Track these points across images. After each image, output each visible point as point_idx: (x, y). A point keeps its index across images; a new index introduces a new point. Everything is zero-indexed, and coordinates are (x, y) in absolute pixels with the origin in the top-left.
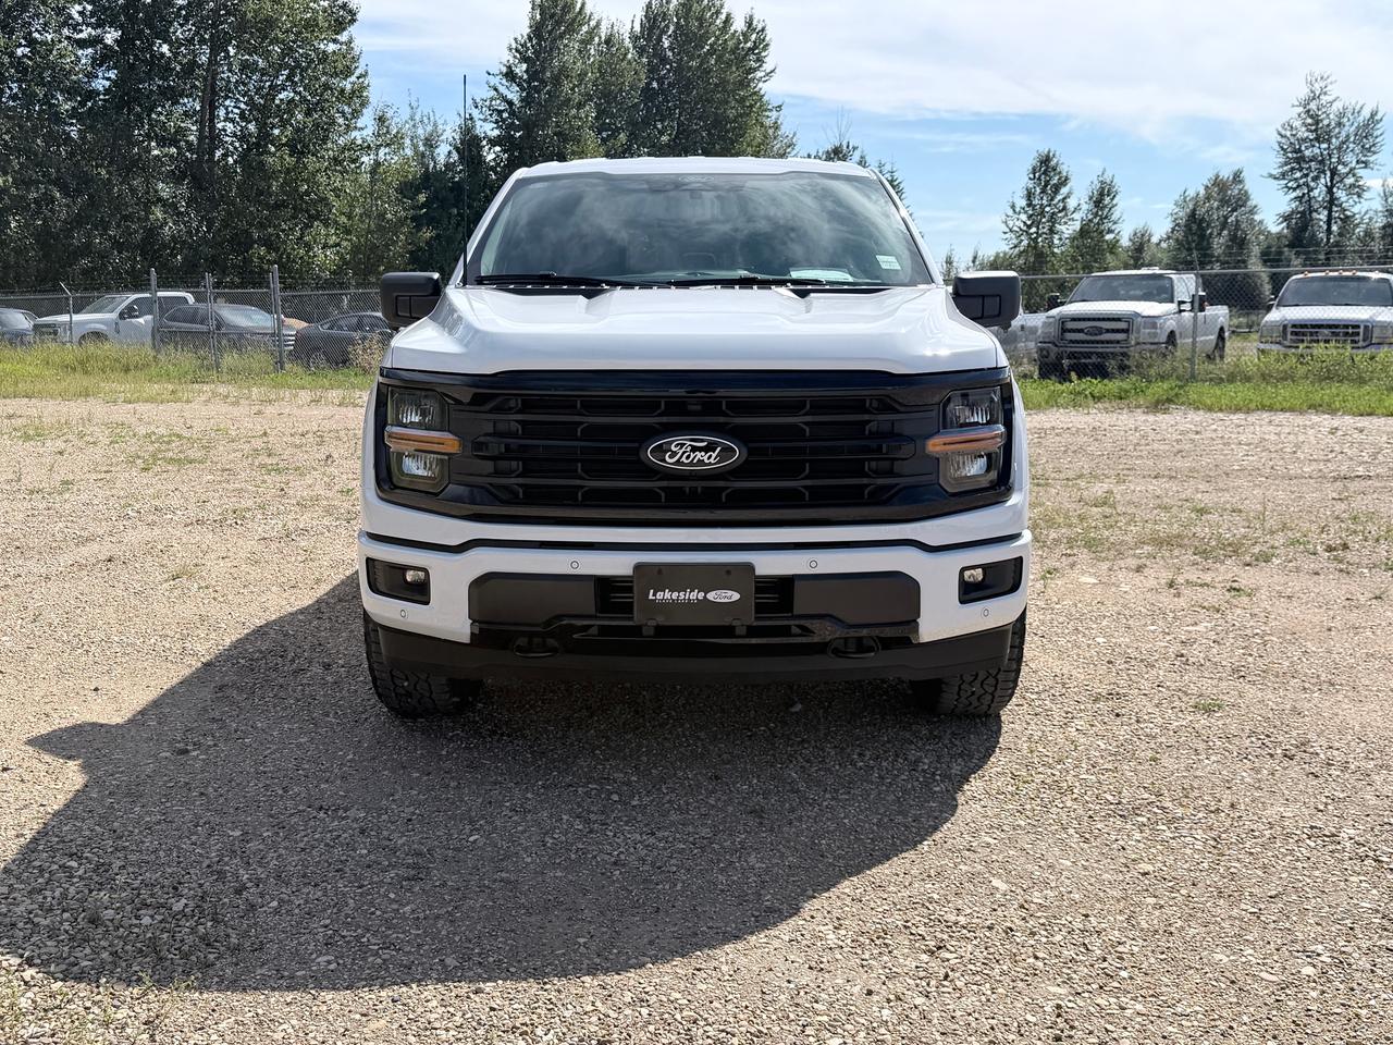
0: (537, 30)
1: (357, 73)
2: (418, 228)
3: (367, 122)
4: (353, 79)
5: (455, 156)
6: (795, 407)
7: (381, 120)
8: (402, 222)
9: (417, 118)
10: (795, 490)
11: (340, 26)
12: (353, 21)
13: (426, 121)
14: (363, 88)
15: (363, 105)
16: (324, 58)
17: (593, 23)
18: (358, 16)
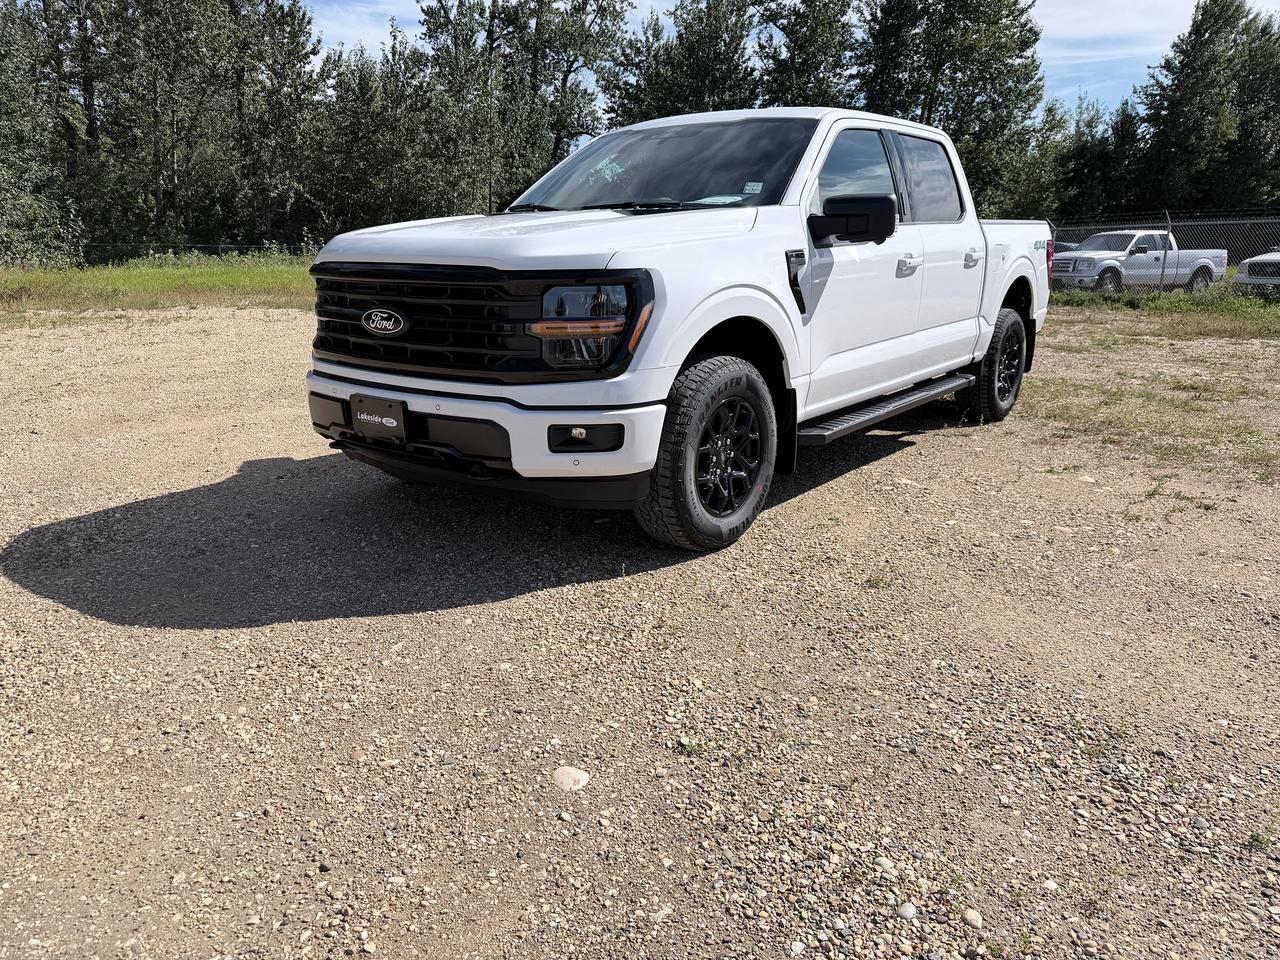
0: (1197, 29)
1: (1037, 77)
2: (1066, 188)
3: (1038, 115)
4: (1033, 82)
5: (1110, 132)
6: (438, 292)
7: (1050, 111)
8: (1052, 183)
9: (1084, 106)
10: (441, 354)
11: (1025, 44)
12: (1036, 40)
13: (1090, 108)
14: (1039, 88)
15: (1038, 100)
16: (1011, 70)
17: (1251, 17)
18: (1042, 36)
